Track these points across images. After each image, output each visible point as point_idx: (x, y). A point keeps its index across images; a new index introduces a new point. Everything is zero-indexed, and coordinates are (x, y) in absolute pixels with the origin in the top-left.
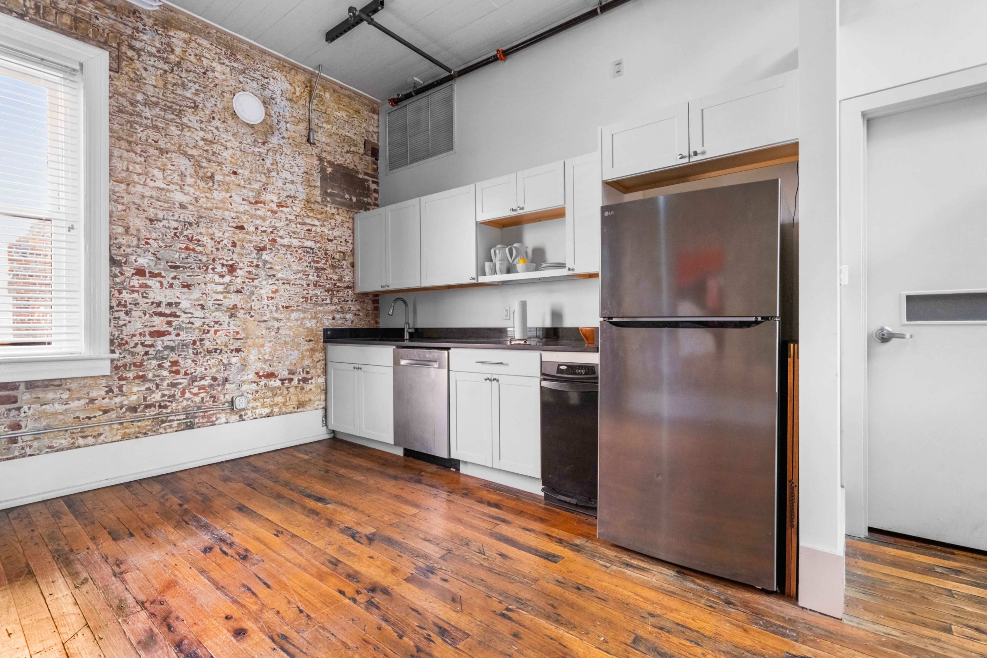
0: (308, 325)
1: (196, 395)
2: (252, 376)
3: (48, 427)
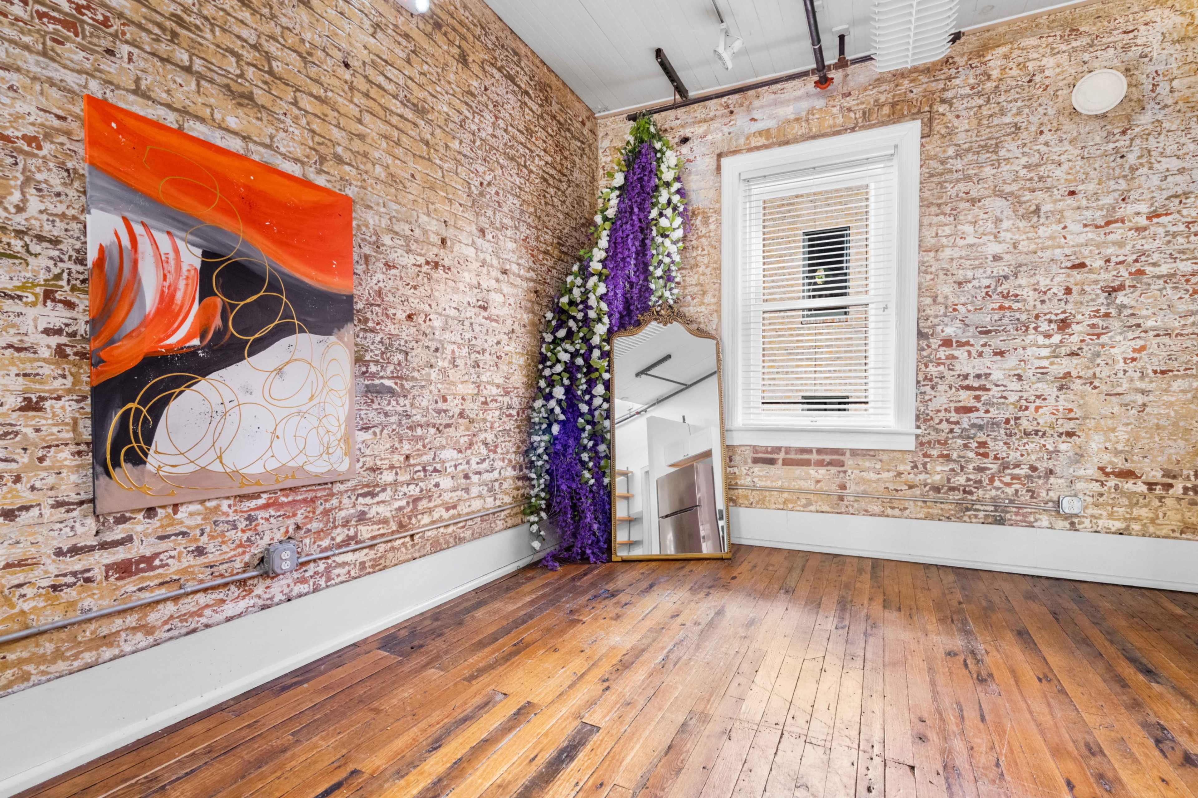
1: (1008, 485)
2: (1092, 471)
3: (865, 492)
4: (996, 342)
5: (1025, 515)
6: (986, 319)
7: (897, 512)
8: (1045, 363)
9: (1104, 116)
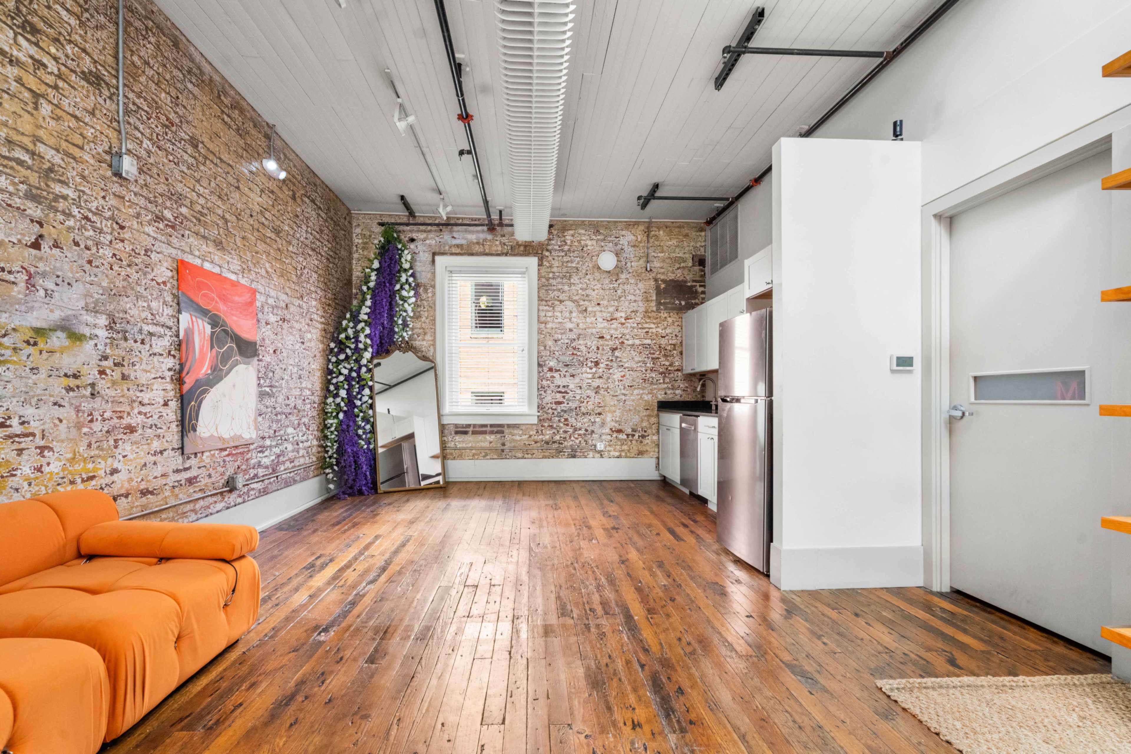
0: (646, 398)
1: (577, 439)
2: (607, 431)
3: (514, 447)
4: (571, 370)
5: (583, 453)
6: (567, 359)
7: (530, 456)
8: (590, 381)
9: (609, 272)
